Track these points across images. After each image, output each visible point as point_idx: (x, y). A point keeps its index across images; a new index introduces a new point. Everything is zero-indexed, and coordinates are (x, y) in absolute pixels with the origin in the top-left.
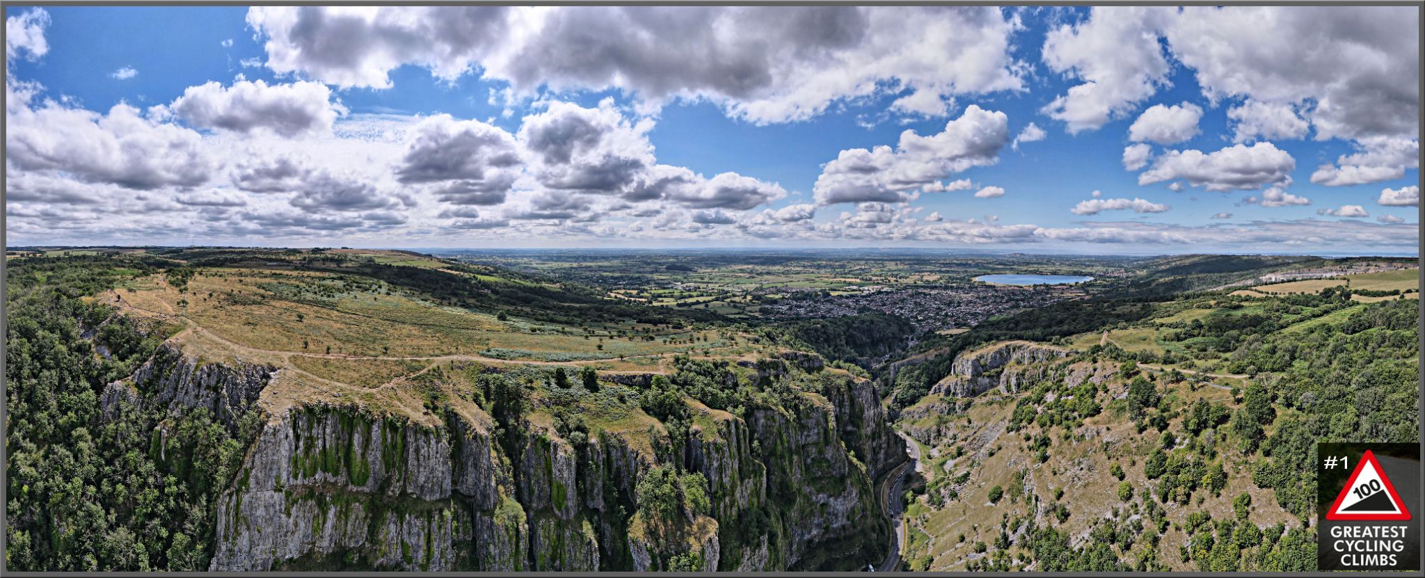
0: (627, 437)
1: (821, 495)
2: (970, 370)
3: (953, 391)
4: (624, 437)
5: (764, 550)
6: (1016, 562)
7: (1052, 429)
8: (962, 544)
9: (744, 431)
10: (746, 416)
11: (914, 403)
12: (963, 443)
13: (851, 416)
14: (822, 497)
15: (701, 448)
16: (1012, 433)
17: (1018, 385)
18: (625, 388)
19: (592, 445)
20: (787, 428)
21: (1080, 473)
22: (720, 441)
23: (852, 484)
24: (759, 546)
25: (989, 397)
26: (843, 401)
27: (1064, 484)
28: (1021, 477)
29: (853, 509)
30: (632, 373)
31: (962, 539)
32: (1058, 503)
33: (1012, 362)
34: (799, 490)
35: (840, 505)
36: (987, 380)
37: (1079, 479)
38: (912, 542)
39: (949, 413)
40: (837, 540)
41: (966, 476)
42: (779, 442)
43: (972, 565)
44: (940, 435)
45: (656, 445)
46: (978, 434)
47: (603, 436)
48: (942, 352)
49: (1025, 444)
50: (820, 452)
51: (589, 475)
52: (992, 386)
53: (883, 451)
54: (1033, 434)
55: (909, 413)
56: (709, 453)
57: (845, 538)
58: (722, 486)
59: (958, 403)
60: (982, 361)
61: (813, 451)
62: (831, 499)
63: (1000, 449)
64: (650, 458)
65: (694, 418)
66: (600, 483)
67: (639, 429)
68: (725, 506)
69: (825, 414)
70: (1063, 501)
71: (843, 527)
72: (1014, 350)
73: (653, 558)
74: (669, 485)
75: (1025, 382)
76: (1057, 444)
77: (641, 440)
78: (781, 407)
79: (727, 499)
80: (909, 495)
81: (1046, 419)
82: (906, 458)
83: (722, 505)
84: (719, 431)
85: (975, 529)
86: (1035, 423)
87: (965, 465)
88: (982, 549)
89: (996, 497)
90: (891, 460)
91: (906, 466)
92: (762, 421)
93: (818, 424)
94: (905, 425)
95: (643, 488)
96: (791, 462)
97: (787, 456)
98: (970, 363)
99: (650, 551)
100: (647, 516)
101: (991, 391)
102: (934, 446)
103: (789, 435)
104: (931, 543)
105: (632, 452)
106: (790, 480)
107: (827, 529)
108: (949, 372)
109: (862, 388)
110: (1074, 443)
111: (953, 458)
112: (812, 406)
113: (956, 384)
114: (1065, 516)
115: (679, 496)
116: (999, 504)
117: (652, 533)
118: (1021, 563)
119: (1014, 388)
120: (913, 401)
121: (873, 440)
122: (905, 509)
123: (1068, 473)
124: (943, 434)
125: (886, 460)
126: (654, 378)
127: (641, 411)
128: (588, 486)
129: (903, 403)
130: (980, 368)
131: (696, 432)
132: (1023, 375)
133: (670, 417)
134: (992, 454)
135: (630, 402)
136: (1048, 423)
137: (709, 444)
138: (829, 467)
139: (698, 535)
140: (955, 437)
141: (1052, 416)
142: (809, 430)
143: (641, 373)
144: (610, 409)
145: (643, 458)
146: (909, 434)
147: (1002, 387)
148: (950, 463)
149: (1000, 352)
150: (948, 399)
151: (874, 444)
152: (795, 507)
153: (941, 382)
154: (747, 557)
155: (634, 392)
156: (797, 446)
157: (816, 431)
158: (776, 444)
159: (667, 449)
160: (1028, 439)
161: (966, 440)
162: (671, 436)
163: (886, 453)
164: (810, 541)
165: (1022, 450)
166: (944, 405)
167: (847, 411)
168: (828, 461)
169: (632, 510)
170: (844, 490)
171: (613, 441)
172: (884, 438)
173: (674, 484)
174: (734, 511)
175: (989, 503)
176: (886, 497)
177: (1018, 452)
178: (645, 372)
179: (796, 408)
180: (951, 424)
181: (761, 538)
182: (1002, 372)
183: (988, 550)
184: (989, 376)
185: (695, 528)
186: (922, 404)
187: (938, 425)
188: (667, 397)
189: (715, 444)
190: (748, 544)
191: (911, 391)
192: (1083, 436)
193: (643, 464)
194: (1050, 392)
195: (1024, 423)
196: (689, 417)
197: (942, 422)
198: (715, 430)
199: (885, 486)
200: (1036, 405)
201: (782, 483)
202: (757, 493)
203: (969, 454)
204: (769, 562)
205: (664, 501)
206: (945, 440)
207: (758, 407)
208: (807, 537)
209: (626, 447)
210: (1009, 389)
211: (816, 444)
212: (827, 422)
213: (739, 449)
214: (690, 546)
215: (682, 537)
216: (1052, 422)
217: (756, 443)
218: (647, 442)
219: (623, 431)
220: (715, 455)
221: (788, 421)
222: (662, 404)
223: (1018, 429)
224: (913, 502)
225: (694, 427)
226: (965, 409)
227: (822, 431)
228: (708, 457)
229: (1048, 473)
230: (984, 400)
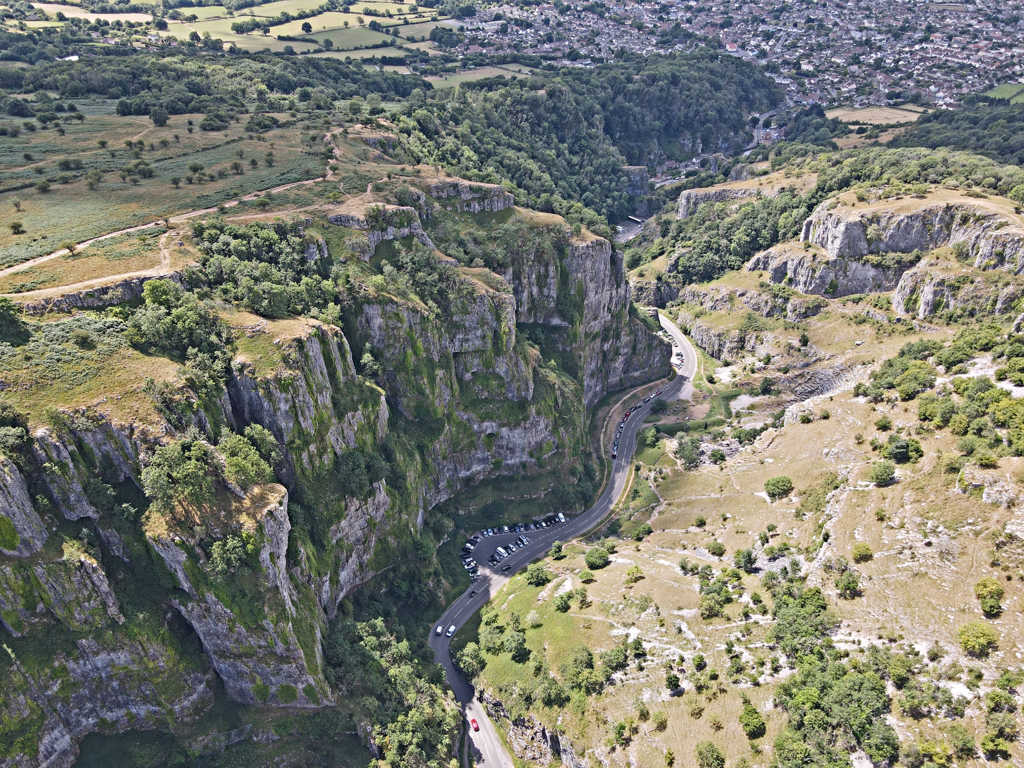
0: (106, 410)
1: (486, 424)
2: (838, 243)
3: (790, 274)
4: (100, 410)
5: (382, 496)
6: (746, 598)
7: (938, 434)
8: (699, 530)
9: (340, 346)
10: (344, 318)
11: (710, 278)
12: (779, 374)
13: (558, 301)
14: (489, 426)
15: (256, 389)
16: (862, 400)
17: (935, 307)
18: (91, 316)
19: (41, 440)
20: (424, 330)
21: (921, 549)
22: (287, 373)
23: (538, 413)
24: (372, 493)
25: (861, 309)
26: (547, 276)
27: (881, 547)
28: (834, 484)
29: (539, 446)
30: (98, 283)
31: (701, 524)
32: (853, 566)
33: (946, 248)
34: (449, 416)
35: (516, 437)
36: (872, 272)
37: (913, 557)
38: (634, 498)
39: (769, 315)
40: (511, 479)
41: (754, 435)
42: (409, 351)
43: (689, 566)
44: (742, 348)
45: (167, 406)
46: (811, 370)
47: (56, 420)
48: (797, 183)
49: (873, 434)
50: (488, 365)
51: (53, 481)
52: (879, 287)
53: (621, 359)
54: (897, 423)
55: (694, 295)
56: (269, 394)
57: (524, 478)
58: (301, 432)
59: (793, 300)
60: (871, 231)
61: (475, 364)
62: (504, 429)
63: (826, 417)
64: (157, 429)
65: (238, 343)
66: (78, 487)
67: (128, 388)
68: (311, 457)
69: (497, 310)
70: (863, 569)
71: (523, 465)
72: (965, 220)
73: (189, 551)
74: (193, 461)
75: (954, 306)
76: (927, 468)
77: (136, 405)
78: (413, 296)
79: (312, 448)
80: (651, 434)
81: (938, 409)
82: (668, 372)
83: (305, 455)
84: (285, 359)
85: (725, 519)
86: (914, 404)
87: (769, 411)
88: (719, 552)
89: (781, 491)
90: (636, 374)
91: (663, 384)
92: (378, 321)
93: (482, 322)
94: (685, 314)
95: (148, 477)
96: (432, 379)
97: (425, 370)
98: (842, 227)
99: (183, 545)
100: (168, 506)
101: (874, 295)
102: (727, 364)
103: (426, 341)
104: (658, 509)
105: (122, 428)
106: (433, 403)
107: (497, 465)
108: (796, 234)
109: (585, 255)
110: (956, 489)
111: (753, 393)
112: (471, 293)
113: (800, 263)
114: (852, 592)
115: (216, 471)
116: (778, 502)
117: (180, 524)
118: (751, 605)
119: (922, 309)
120: (708, 274)
121: (605, 340)
122: (639, 452)
123: (901, 535)
124: (748, 347)
125: (625, 371)
126: (146, 286)
127: (131, 351)
128: (56, 494)
129: (689, 276)
130: (863, 245)
131: (243, 366)
132: (955, 288)
133: (191, 351)
134: (806, 420)
135: (105, 343)
136: (937, 420)
137: (267, 382)
138: (501, 386)
139: (252, 511)
140: (768, 360)
141: (953, 411)
142: (467, 331)
143: (119, 278)
144: (64, 369)
145: (143, 433)
146: (686, 332)
147: (896, 297)
148: (743, 401)
149: (925, 219)
150: (776, 286)
151: (606, 346)
152: (441, 438)
153: (772, 250)
154: (353, 508)
155: (111, 319)
156: (443, 355)
157: (479, 333)
158: (405, 353)
159: (190, 405)
160: (884, 427)
161: (786, 371)
162: (191, 384)
163: (628, 362)
164: (468, 480)
165: (860, 441)
166: (764, 297)
167: (554, 294)
168: (499, 377)
169: (143, 503)
170: (525, 419)
171: (81, 422)
172: (625, 339)
173: (204, 457)
174: (328, 459)
175: (764, 495)
176: (612, 427)
177: (852, 442)
178: (126, 276)
179: (441, 299)
180: (768, 336)
181: (375, 485)
182: (912, 264)
183: (724, 558)
184: (877, 266)
185: (247, 503)
186: (722, 286)
187: (744, 331)
188: (179, 318)
189: (278, 380)
190: (353, 494)
191: (710, 255)
192: (979, 488)
193: (145, 441)
194: (989, 356)
195: (894, 394)
196: (229, 341)
197: (751, 325)
198: (277, 357)
199: (616, 410)
200: (941, 369)
201: (418, 408)
202: (371, 427)
203: (784, 397)
204: (392, 508)
205: (187, 483)
206: (749, 360)
207: (369, 301)
208: (463, 474)
209: (108, 425)
210: (910, 306)
211: (479, 352)
212: (498, 319)
213: (332, 374)
214: (241, 526)
215: (230, 515)
216: (946, 421)
217: (367, 358)
218: (147, 405)
219: (95, 401)
220: (277, 394)
221: (424, 319)
222: (170, 332)
223: (878, 400)
224: (653, 445)
225: (239, 359)
226: (805, 315)
227: (490, 334)
228: (270, 400)
229: (871, 508)
230: (851, 310)
